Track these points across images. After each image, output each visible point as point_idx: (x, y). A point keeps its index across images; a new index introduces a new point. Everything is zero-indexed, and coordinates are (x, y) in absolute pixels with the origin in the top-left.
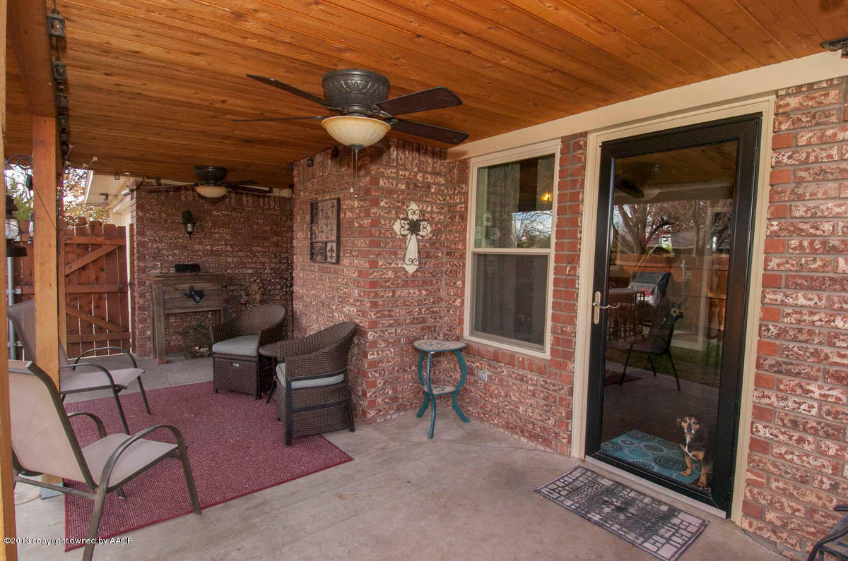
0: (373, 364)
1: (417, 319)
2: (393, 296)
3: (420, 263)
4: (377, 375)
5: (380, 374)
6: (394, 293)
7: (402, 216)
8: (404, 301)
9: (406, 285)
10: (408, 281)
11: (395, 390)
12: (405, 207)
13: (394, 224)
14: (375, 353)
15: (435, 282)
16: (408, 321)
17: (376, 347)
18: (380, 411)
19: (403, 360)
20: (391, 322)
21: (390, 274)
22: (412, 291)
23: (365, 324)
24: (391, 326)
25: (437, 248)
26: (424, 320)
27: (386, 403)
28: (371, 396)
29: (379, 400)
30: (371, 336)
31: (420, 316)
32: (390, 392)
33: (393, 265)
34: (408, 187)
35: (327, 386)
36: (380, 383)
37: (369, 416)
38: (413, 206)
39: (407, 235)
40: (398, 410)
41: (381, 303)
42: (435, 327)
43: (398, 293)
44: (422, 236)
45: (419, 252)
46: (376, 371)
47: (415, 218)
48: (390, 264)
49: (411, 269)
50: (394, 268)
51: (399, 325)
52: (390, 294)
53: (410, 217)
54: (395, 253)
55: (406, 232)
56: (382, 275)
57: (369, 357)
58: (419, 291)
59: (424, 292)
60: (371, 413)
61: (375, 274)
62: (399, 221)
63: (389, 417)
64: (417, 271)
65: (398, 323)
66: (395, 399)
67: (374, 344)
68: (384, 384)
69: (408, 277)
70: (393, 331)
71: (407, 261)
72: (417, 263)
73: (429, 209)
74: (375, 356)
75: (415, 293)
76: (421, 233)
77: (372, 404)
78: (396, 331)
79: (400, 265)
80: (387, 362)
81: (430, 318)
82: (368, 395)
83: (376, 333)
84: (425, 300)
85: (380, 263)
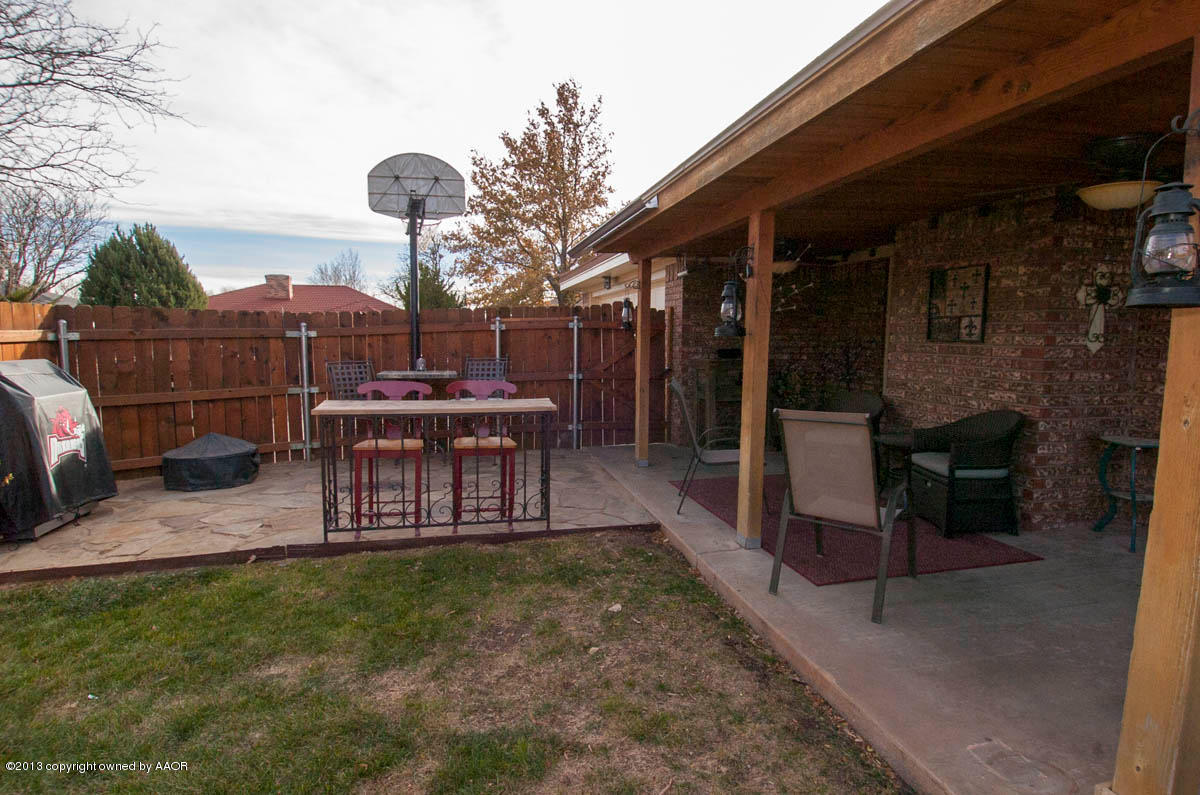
0: (1042, 460)
1: (1097, 410)
2: (1071, 380)
3: (1106, 340)
4: (1046, 474)
5: (1050, 472)
6: (1072, 375)
7: (1086, 281)
8: (1083, 387)
9: (1086, 367)
10: (1090, 362)
11: (1065, 496)
12: (1090, 270)
13: (1077, 291)
14: (1046, 447)
15: (1122, 363)
16: (1086, 412)
17: (1047, 440)
18: (1047, 517)
19: (1077, 460)
20: (1066, 411)
21: (1069, 353)
22: (1092, 375)
23: (1033, 412)
24: (1066, 416)
25: (1127, 320)
26: (1106, 412)
27: (1055, 509)
28: (1038, 498)
29: (1046, 504)
30: (1042, 426)
31: (1101, 406)
32: (1060, 496)
33: (1073, 342)
34: (1095, 245)
35: (990, 479)
36: (1049, 483)
37: (1035, 521)
38: (1103, 268)
39: (1092, 305)
40: (1068, 520)
41: (1056, 387)
42: (1119, 422)
43: (1077, 377)
44: (1110, 305)
45: (1106, 327)
46: (1045, 469)
47: (1104, 282)
48: (1070, 340)
49: (1094, 347)
50: (1073, 346)
51: (1076, 416)
52: (1067, 378)
53: (1099, 282)
54: (1077, 328)
55: (1092, 301)
56: (1060, 354)
57: (1039, 452)
58: (1103, 374)
59: (1107, 376)
60: (1037, 519)
61: (1051, 353)
62: (1084, 288)
63: (1056, 526)
64: (1101, 349)
65: (1074, 414)
66: (1064, 506)
67: (1045, 437)
68: (1054, 486)
69: (1088, 357)
70: (1068, 423)
71: (1090, 336)
72: (1102, 340)
73: (1120, 271)
74: (1046, 451)
75: (1096, 377)
76: (1110, 302)
77: (1039, 507)
78: (1071, 422)
79: (1081, 342)
80: (1059, 459)
81: (1115, 409)
82: (1035, 496)
83: (1048, 424)
84: (1109, 386)
85: (1058, 340)
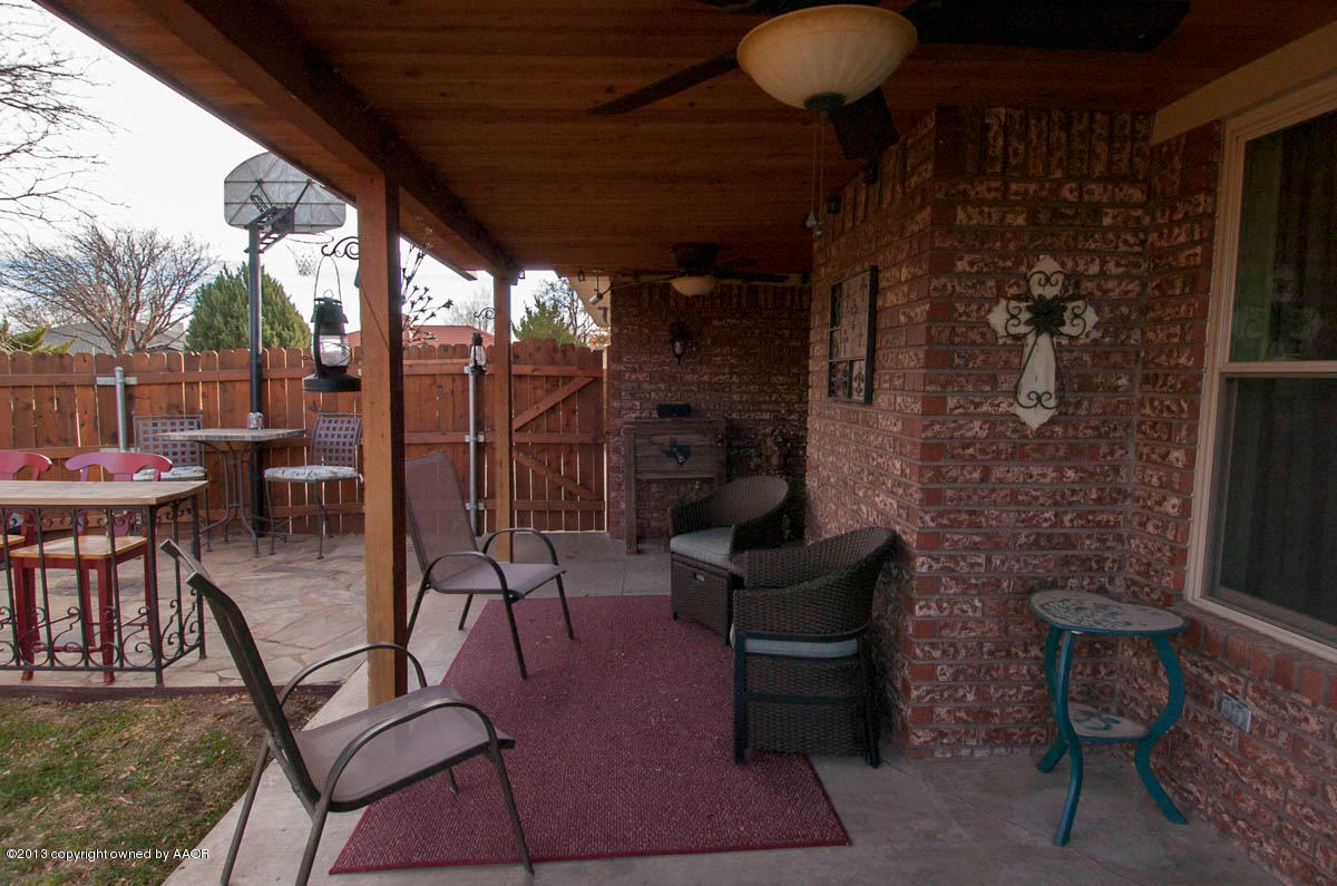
0: (928, 628)
1: (1050, 537)
2: (984, 479)
3: (1061, 402)
4: (937, 654)
5: (944, 652)
6: (986, 472)
7: (1013, 291)
8: (1014, 494)
9: (1018, 454)
10: (1026, 447)
11: (982, 695)
12: (1023, 269)
13: (990, 311)
14: (934, 605)
15: (1104, 449)
16: (1023, 539)
17: (937, 591)
18: (943, 735)
19: (1006, 630)
20: (977, 539)
21: (976, 428)
22: (1035, 471)
23: (910, 538)
24: (975, 547)
25: (1115, 366)
26: (1069, 542)
27: (959, 719)
28: (920, 698)
29: (942, 711)
30: (921, 564)
31: (1055, 531)
32: (970, 697)
33: (986, 408)
34: (1032, 217)
35: (817, 660)
36: (944, 673)
37: (916, 741)
38: (1047, 264)
39: (1025, 335)
40: (990, 739)
41: (950, 493)
42: (1101, 561)
43: (997, 473)
44: (1071, 338)
45: (1059, 375)
46: (934, 646)
47: (1050, 292)
48: (977, 405)
49: (1035, 418)
50: (986, 414)
51: (997, 547)
52: (976, 475)
53: (1037, 291)
54: (993, 381)
55: (1023, 329)
56: (955, 430)
57: (918, 612)
58: (1059, 470)
59: (1071, 474)
60: (921, 736)
61: (937, 427)
62: (1003, 303)
63: (965, 752)
64: (1052, 422)
65: (994, 542)
66: (982, 715)
67: (931, 585)
68: (956, 676)
69: (1026, 437)
70: (982, 559)
71: (1023, 398)
72: (1052, 403)
73: (1094, 269)
74: (932, 612)
75: (1044, 476)
76: (1066, 329)
77: (925, 716)
78: (989, 560)
79: (1004, 407)
80: (964, 628)
81: (1089, 537)
82: (915, 694)
83: (937, 560)
84: (1074, 492)
85: (951, 402)
